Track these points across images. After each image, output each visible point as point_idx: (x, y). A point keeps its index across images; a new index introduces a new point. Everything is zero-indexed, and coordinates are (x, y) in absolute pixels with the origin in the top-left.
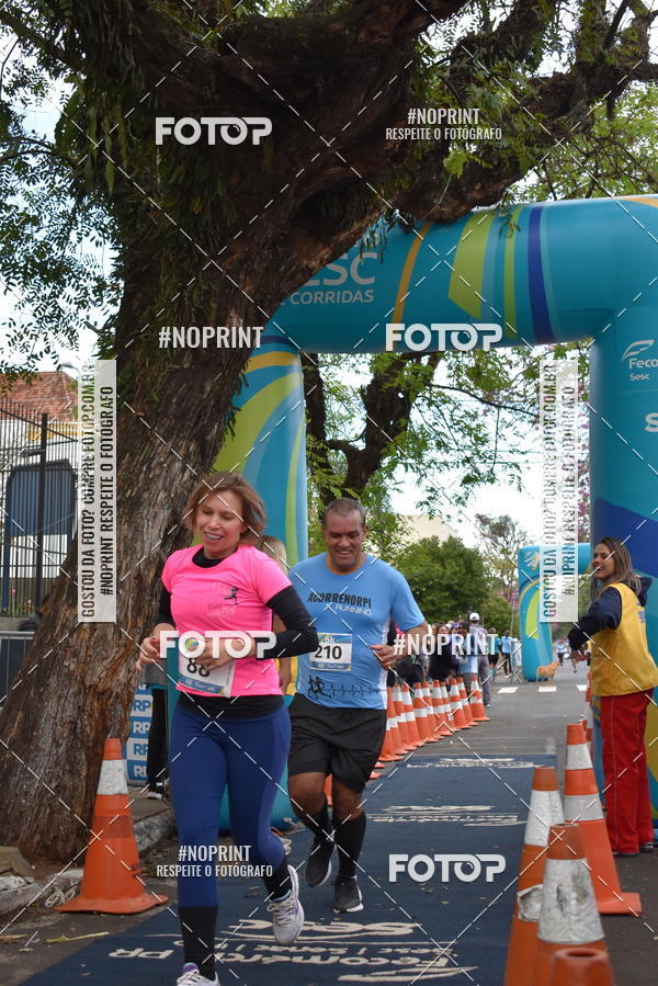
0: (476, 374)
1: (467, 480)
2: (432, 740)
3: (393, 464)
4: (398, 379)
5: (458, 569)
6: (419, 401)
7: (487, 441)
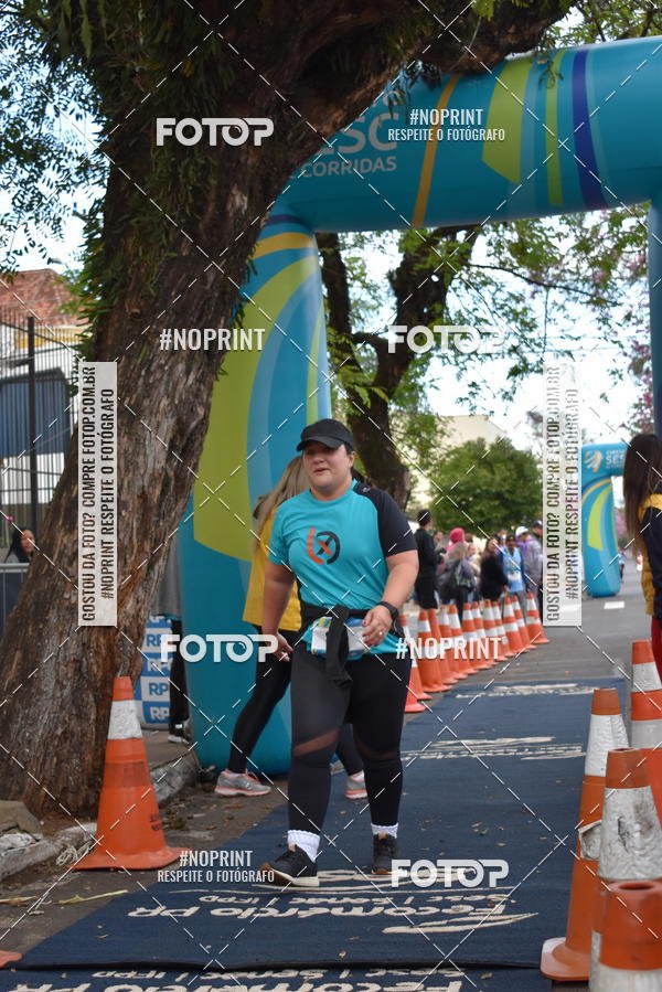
0: (519, 250)
1: (515, 372)
3: (427, 356)
4: (429, 259)
5: (508, 474)
6: (455, 283)
7: (536, 326)
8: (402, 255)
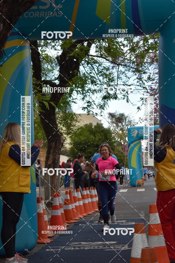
0: (108, 50)
1: (105, 98)
2: (90, 213)
3: (72, 91)
4: (73, 52)
5: (101, 137)
6: (83, 62)
7: (114, 80)
8: (62, 50)
